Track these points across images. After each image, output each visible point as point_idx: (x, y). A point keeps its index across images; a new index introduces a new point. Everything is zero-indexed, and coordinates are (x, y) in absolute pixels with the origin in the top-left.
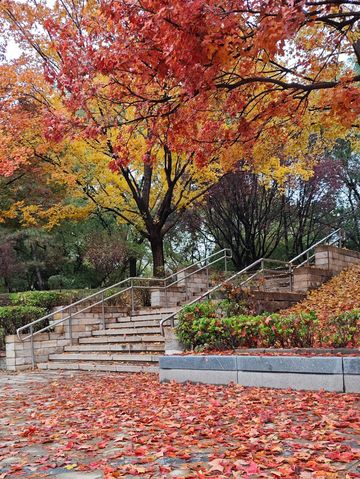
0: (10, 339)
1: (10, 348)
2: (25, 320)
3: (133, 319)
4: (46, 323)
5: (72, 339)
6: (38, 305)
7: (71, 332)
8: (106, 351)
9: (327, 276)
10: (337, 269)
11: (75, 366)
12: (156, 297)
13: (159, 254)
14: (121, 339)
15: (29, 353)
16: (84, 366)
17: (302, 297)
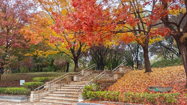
0: (32, 92)
1: (32, 95)
2: (37, 86)
3: (69, 85)
4: (43, 87)
5: (50, 92)
6: (41, 82)
7: (50, 90)
8: (60, 96)
9: (122, 75)
10: (125, 72)
11: (51, 101)
12: (75, 78)
13: (76, 65)
14: (65, 92)
15: (38, 96)
16: (54, 101)
17: (116, 81)
